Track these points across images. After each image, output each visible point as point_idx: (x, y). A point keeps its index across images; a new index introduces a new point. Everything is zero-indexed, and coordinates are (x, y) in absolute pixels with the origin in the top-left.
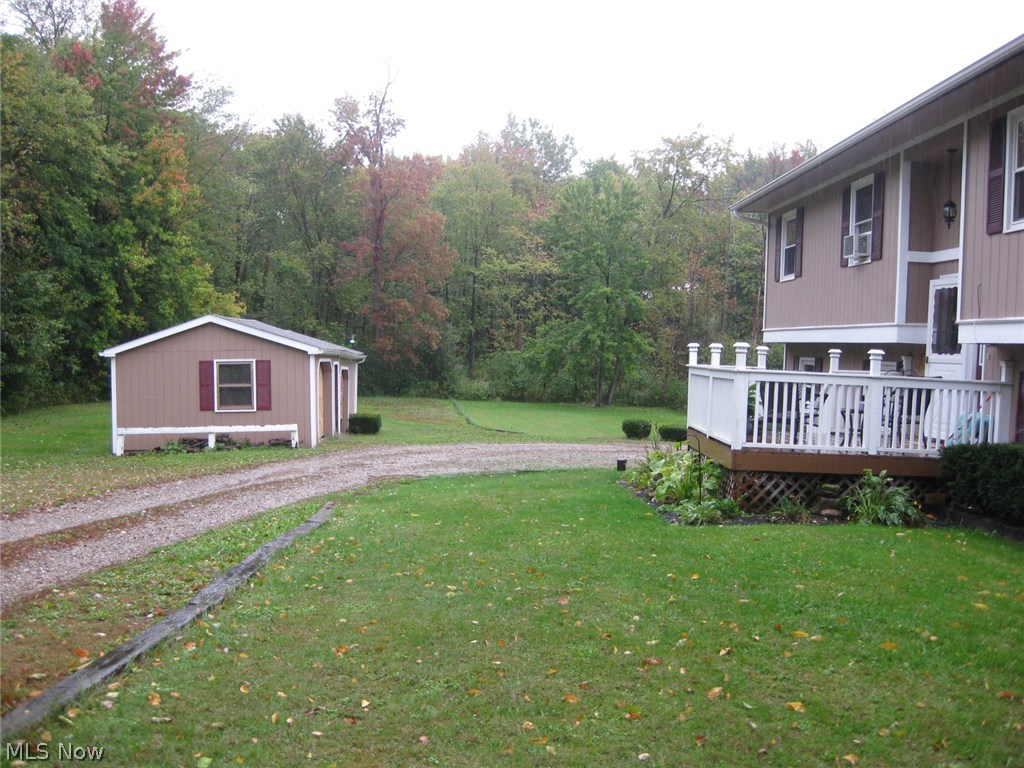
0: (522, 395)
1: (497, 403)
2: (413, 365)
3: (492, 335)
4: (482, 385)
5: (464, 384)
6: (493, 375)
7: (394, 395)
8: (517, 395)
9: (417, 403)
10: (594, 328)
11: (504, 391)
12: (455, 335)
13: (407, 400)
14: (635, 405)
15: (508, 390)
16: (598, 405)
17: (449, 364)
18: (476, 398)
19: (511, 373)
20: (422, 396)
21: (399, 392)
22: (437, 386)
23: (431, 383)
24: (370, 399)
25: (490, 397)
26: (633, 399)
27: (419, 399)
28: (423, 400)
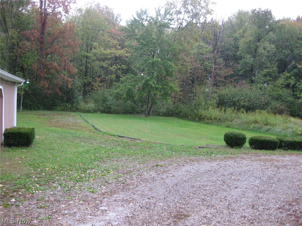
0: (110, 111)
1: (99, 115)
2: (59, 95)
3: (93, 84)
4: (91, 105)
5: (82, 105)
6: (96, 101)
7: (49, 110)
8: (108, 111)
9: (61, 114)
10: (151, 78)
11: (102, 108)
12: (78, 82)
13: (56, 112)
14: (161, 116)
15: (104, 108)
16: (146, 116)
17: (76, 95)
18: (88, 111)
19: (105, 100)
20: (63, 110)
21: (52, 108)
22: (70, 106)
23: (68, 104)
24: (37, 112)
25: (95, 111)
26: (159, 113)
27: (62, 112)
28: (64, 113)
